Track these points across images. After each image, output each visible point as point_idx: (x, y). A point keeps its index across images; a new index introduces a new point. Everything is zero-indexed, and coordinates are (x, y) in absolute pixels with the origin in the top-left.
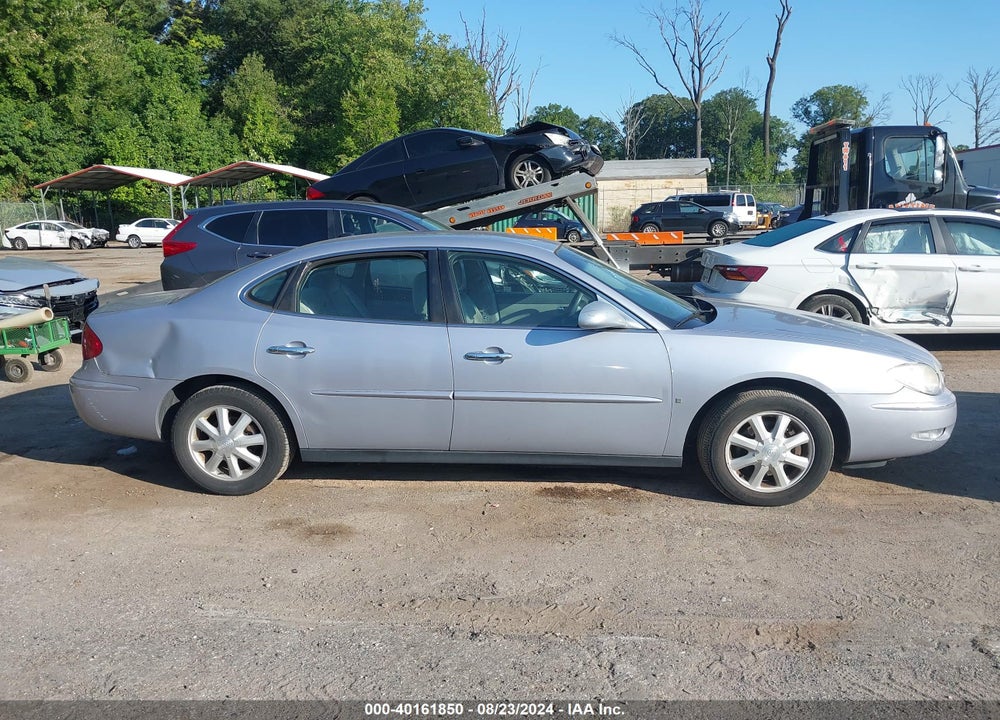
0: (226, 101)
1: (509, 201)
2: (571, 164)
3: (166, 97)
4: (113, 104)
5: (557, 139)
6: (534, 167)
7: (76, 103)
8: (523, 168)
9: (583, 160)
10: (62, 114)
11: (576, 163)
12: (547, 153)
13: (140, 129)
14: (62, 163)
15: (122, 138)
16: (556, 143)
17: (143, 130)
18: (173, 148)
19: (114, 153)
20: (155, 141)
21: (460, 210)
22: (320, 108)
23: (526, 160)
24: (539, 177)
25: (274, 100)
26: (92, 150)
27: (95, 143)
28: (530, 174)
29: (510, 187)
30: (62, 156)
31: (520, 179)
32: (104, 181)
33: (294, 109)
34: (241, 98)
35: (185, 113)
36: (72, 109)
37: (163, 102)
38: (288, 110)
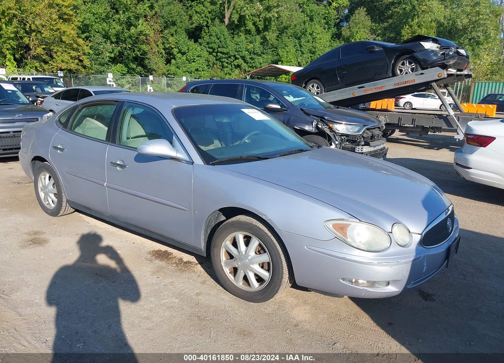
0: (343, 33)
1: (388, 84)
2: (435, 61)
3: (313, 32)
4: (291, 36)
5: (428, 45)
6: (410, 63)
7: (271, 36)
8: (403, 64)
9: (445, 59)
10: (264, 41)
11: (439, 61)
12: (418, 55)
13: (297, 47)
14: (260, 64)
15: (288, 52)
16: (426, 48)
17: (299, 49)
18: (311, 57)
19: (283, 59)
20: (303, 53)
21: (359, 88)
22: (392, 35)
23: (406, 59)
24: (412, 70)
25: (367, 31)
26: (276, 58)
27: (278, 54)
28: (408, 67)
29: (394, 75)
30: (261, 60)
31: (401, 71)
32: (274, 72)
33: (378, 36)
34: (351, 31)
35: (320, 39)
36: (268, 39)
37: (311, 34)
38: (374, 36)
